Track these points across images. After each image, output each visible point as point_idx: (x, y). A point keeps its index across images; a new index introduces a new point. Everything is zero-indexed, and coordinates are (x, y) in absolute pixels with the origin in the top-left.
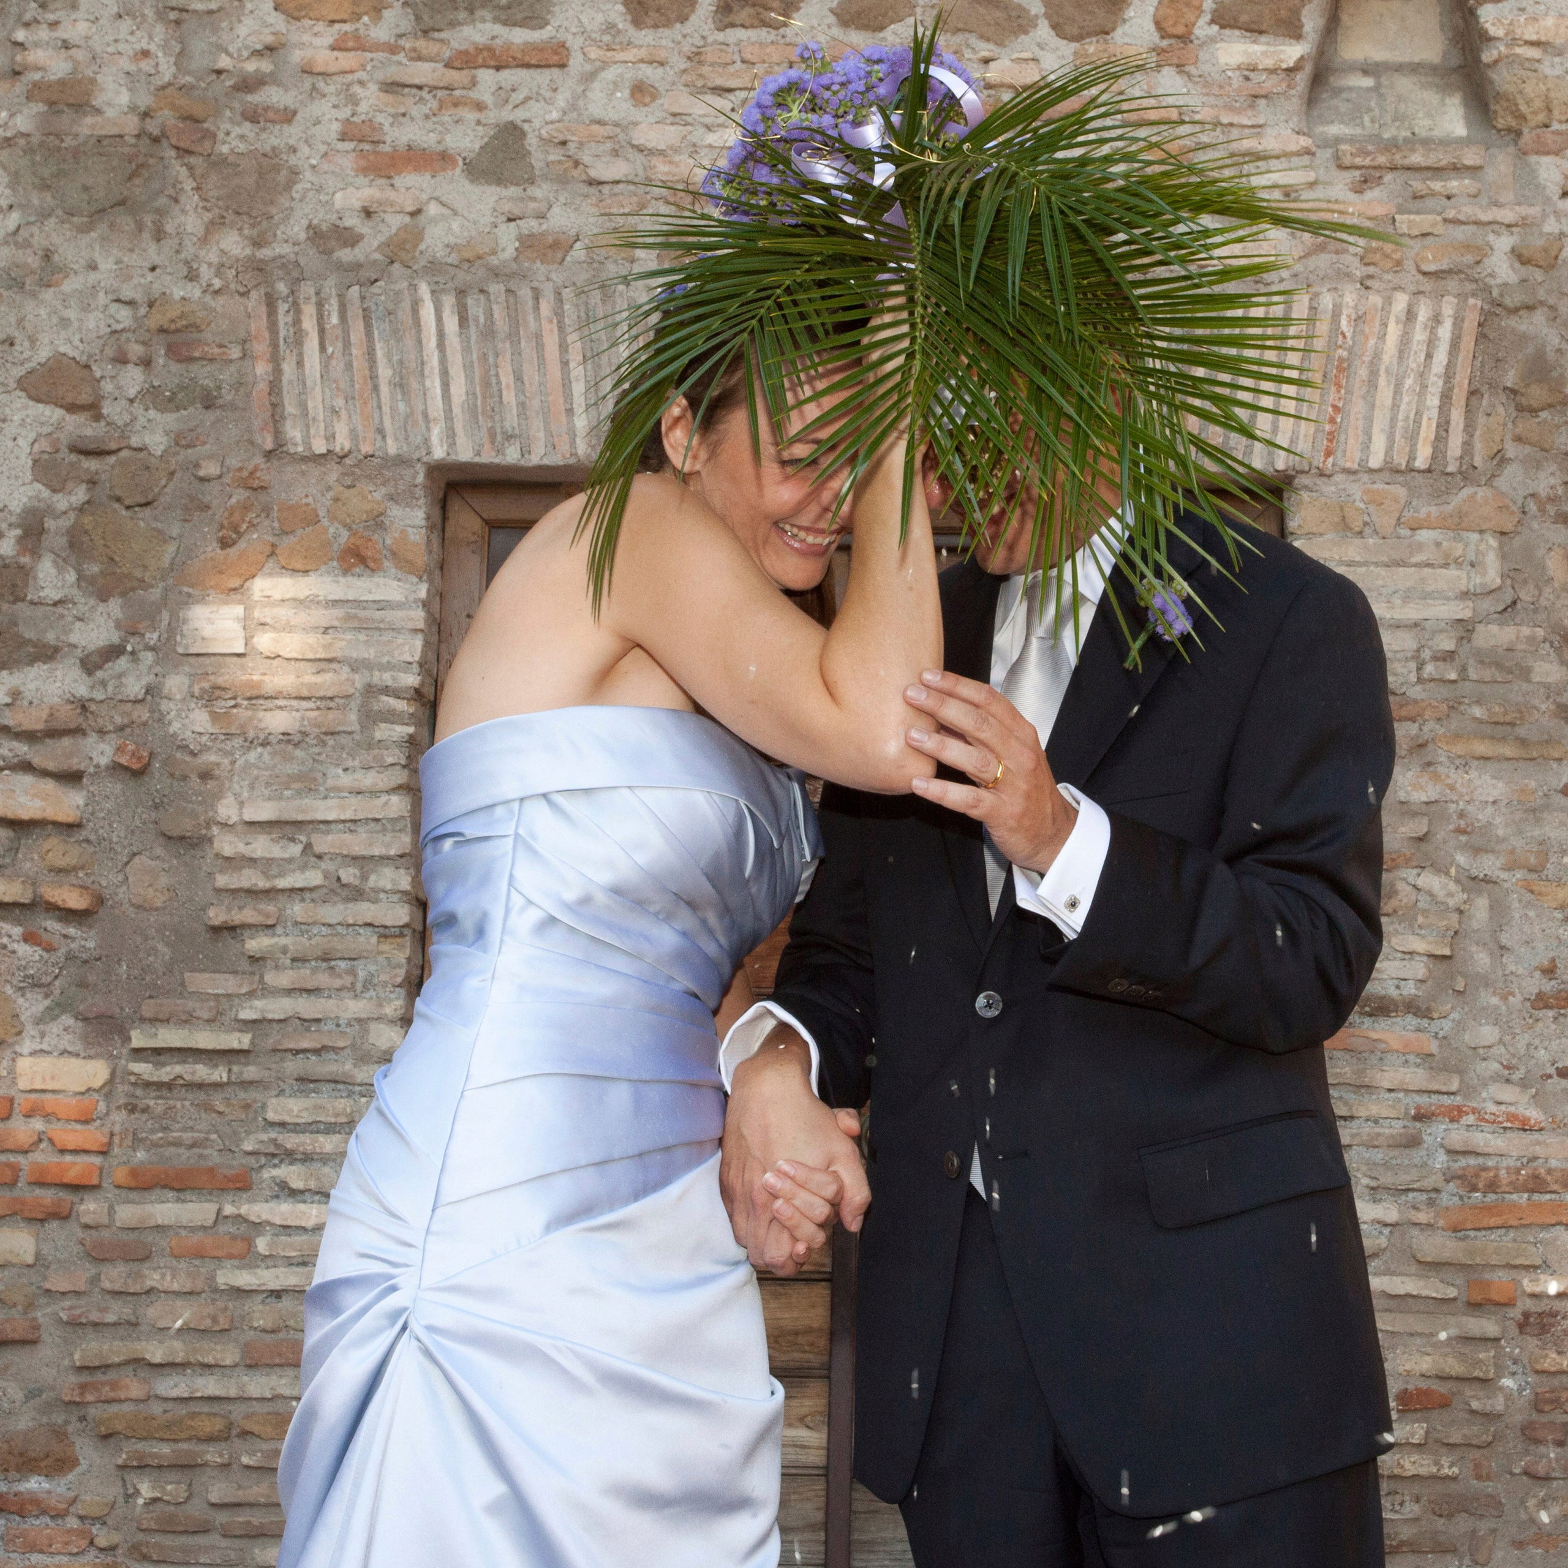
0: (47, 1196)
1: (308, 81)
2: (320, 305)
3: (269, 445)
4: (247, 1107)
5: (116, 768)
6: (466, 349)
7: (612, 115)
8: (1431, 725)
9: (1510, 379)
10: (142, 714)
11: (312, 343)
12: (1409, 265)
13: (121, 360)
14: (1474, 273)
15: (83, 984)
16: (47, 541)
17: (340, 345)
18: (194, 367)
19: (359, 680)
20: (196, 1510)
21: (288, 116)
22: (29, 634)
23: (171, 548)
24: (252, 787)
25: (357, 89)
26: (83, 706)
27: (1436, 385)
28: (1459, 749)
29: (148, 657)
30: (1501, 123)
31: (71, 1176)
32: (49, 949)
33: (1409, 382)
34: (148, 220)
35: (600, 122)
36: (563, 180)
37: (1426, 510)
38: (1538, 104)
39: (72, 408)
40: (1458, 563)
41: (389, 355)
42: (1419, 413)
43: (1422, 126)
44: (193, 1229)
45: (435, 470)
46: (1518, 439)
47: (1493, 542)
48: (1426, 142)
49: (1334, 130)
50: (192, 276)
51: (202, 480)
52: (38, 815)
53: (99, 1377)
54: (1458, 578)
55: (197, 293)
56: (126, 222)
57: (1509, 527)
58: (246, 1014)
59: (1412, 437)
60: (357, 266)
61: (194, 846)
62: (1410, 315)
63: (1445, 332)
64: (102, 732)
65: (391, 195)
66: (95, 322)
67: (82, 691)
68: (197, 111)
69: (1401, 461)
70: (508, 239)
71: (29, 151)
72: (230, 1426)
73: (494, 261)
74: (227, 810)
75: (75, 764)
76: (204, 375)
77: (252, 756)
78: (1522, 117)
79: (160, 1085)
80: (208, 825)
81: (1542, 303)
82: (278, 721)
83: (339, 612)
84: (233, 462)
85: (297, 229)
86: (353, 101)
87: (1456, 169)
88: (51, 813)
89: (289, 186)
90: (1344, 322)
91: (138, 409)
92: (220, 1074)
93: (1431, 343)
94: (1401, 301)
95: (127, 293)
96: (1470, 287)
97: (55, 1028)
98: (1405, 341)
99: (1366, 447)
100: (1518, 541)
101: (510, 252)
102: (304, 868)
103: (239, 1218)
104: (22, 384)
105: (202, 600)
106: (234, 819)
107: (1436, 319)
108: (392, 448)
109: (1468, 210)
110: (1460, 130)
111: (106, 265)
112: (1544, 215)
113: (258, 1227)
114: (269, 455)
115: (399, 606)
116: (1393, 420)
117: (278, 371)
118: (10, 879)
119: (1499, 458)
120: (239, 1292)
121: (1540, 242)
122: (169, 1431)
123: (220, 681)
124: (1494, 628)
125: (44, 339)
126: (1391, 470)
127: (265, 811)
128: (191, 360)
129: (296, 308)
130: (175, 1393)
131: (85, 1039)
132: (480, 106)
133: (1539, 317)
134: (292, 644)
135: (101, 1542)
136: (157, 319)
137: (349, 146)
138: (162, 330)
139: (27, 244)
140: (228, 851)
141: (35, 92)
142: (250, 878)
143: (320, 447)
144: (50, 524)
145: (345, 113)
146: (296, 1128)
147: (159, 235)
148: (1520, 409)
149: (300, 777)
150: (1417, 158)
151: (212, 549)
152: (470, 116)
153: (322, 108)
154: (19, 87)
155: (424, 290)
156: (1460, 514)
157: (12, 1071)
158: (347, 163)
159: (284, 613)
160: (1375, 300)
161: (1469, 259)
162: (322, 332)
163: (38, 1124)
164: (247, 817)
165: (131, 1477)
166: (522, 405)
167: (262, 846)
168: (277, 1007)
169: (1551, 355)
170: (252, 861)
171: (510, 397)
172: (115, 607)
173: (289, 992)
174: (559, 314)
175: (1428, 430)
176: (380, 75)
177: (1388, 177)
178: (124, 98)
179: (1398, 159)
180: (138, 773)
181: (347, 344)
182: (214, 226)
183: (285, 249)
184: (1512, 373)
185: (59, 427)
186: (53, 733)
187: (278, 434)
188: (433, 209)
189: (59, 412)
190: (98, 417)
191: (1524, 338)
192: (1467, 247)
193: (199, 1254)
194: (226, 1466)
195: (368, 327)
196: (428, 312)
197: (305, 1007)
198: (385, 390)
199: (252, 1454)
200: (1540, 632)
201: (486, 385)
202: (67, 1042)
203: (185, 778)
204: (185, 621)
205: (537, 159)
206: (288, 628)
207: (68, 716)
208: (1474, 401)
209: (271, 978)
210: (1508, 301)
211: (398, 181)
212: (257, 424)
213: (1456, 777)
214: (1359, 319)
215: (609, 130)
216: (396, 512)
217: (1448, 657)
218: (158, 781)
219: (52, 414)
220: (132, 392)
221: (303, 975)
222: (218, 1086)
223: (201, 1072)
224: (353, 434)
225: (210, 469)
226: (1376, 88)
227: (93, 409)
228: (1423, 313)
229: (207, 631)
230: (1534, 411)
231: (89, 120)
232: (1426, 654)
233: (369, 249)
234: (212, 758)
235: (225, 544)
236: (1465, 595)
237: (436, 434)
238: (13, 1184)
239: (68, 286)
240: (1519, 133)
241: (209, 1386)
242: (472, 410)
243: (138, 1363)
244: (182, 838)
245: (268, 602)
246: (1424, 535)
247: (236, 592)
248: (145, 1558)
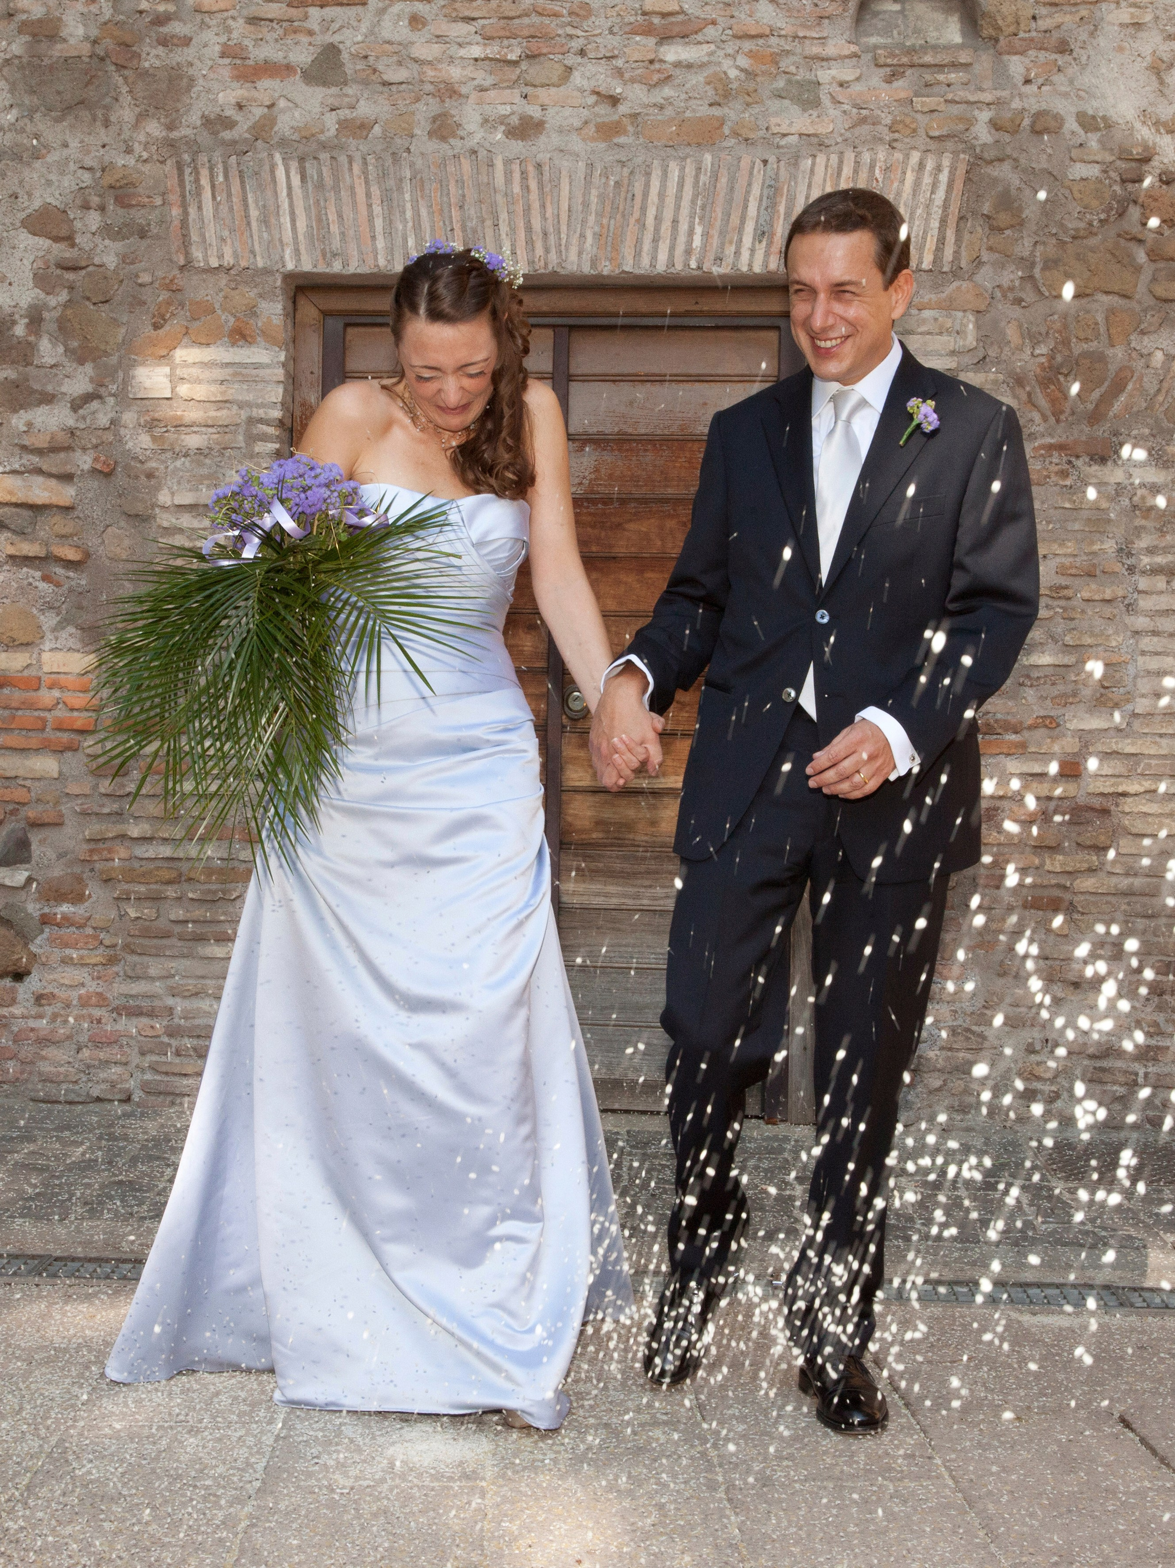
0: (65, 737)
1: (199, 17)
2: (211, 169)
3: (182, 262)
5: (94, 471)
6: (306, 197)
7: (397, 38)
9: (986, 208)
10: (109, 437)
11: (207, 194)
12: (921, 132)
13: (86, 207)
14: (965, 137)
15: (80, 608)
16: (45, 326)
17: (225, 195)
18: (133, 211)
19: (244, 414)
20: (162, 923)
21: (187, 41)
22: (36, 386)
23: (123, 330)
24: (179, 483)
25: (230, 22)
26: (72, 432)
27: (937, 213)
29: (111, 401)
30: (985, 33)
31: (78, 725)
32: (58, 585)
33: (919, 212)
34: (100, 113)
35: (389, 42)
36: (366, 83)
37: (929, 296)
38: (1010, 19)
39: (56, 239)
40: (948, 332)
41: (256, 202)
42: (925, 232)
43: (932, 36)
45: (289, 277)
46: (990, 249)
47: (972, 318)
48: (935, 47)
49: (873, 40)
50: (129, 151)
51: (141, 285)
52: (47, 502)
53: (101, 845)
54: (948, 342)
55: (132, 162)
56: (85, 115)
57: (983, 308)
59: (921, 248)
60: (234, 142)
61: (144, 521)
62: (921, 166)
63: (944, 177)
64: (84, 449)
65: (255, 94)
66: (68, 183)
67: (71, 422)
68: (128, 39)
70: (331, 122)
71: (21, 68)
72: (180, 875)
73: (322, 138)
74: (164, 497)
75: (69, 469)
76: (139, 216)
77: (178, 463)
78: (1000, 29)
80: (153, 508)
81: (1009, 157)
82: (193, 441)
83: (229, 370)
84: (160, 274)
85: (195, 118)
86: (228, 30)
87: (955, 66)
88: (55, 500)
89: (189, 89)
90: (877, 171)
91: (98, 239)
93: (934, 186)
94: (915, 157)
95: (88, 163)
96: (961, 146)
97: (64, 634)
98: (917, 183)
100: (988, 317)
101: (333, 132)
104: (24, 224)
105: (143, 364)
106: (169, 503)
107: (938, 169)
108: (260, 263)
109: (962, 94)
110: (958, 39)
111: (74, 144)
112: (1012, 96)
114: (182, 268)
115: (268, 366)
117: (186, 213)
118: (32, 541)
119: (977, 262)
121: (1009, 115)
123: (156, 415)
124: (971, 374)
125: (37, 193)
127: (186, 498)
128: (130, 206)
129: (196, 172)
130: (146, 855)
131: (82, 640)
132: (311, 33)
133: (1007, 166)
134: (201, 392)
135: (107, 942)
136: (108, 180)
137: (227, 61)
138: (111, 187)
139: (23, 131)
140: (165, 524)
141: (24, 27)
142: (180, 541)
143: (215, 263)
144: (46, 315)
145: (223, 39)
147: (107, 124)
148: (992, 228)
149: (209, 477)
150: (928, 59)
151: (149, 330)
152: (305, 39)
153: (209, 36)
154: (13, 26)
155: (278, 158)
156: (951, 299)
157: (39, 661)
158: (226, 73)
159: (195, 371)
160: (898, 156)
161: (961, 127)
162: (213, 187)
163: (56, 693)
164: (177, 502)
165: (124, 905)
166: (343, 234)
167: (186, 521)
169: (1013, 192)
170: (181, 530)
171: (334, 228)
172: (89, 368)
174: (365, 172)
175: (931, 243)
176: (245, 12)
177: (909, 72)
178: (80, 31)
179: (916, 60)
180: (108, 475)
181: (229, 195)
182: (141, 117)
183: (188, 132)
184: (987, 204)
185: (49, 252)
186: (54, 449)
187: (187, 254)
188: (282, 103)
189: (48, 242)
190: (73, 245)
191: (995, 181)
192: (960, 119)
194: (179, 899)
195: (242, 183)
196: (280, 172)
198: (254, 224)
199: (195, 892)
200: (1001, 377)
201: (319, 220)
202: (71, 643)
203: (137, 477)
204: (133, 377)
205: (349, 68)
206: (199, 381)
207: (63, 439)
208: (962, 224)
210: (986, 156)
211: (259, 84)
212: (174, 248)
214: (887, 169)
215: (395, 48)
216: (264, 305)
218: (120, 479)
219: (44, 243)
220: (94, 228)
224: (235, 255)
225: (145, 278)
226: (902, 12)
227: (69, 239)
228: (930, 165)
229: (148, 383)
230: (1001, 230)
231: (59, 46)
233: (241, 131)
234: (153, 464)
235: (156, 327)
236: (953, 353)
237: (288, 253)
238: (43, 729)
239: (50, 159)
240: (997, 40)
241: (167, 851)
242: (310, 236)
243: (123, 837)
244: (137, 516)
245: (185, 364)
246: (927, 314)
247: (164, 358)
248: (133, 952)
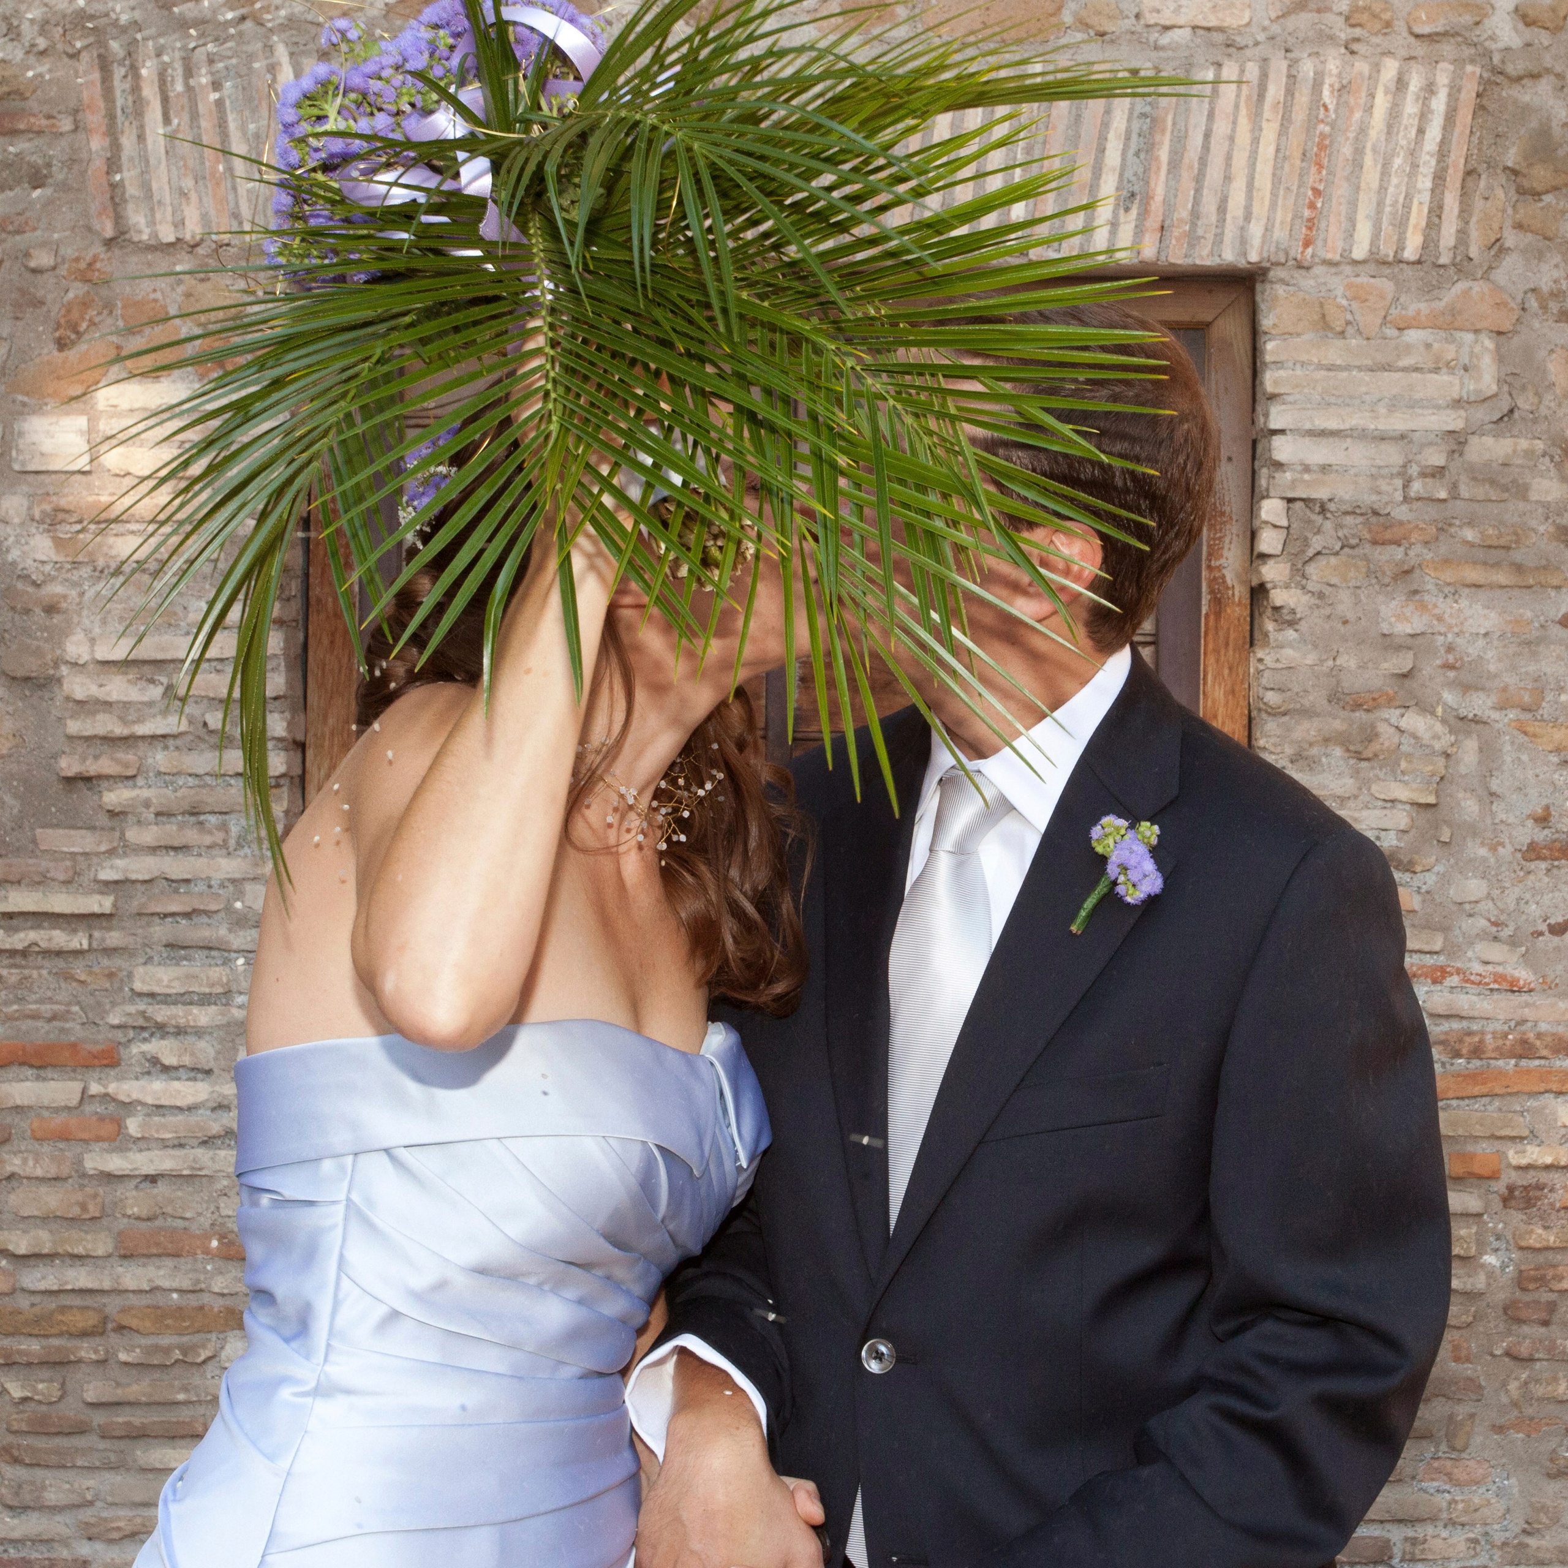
2: (161, 71)
3: (109, 233)
4: (111, 975)
8: (1418, 549)
9: (1512, 157)
11: (154, 113)
12: (1400, 26)
14: (1473, 36)
17: (186, 117)
18: (19, 141)
20: (71, 1409)
23: (3, 350)
24: (104, 622)
27: (1428, 164)
28: (1448, 575)
33: (1398, 161)
37: (1416, 306)
40: (1450, 367)
41: (243, 129)
42: (1408, 197)
44: (57, 1110)
46: (1519, 226)
47: (1489, 343)
50: (12, 35)
51: (35, 271)
54: (1449, 384)
55: (19, 54)
57: (1507, 326)
58: (106, 875)
59: (1401, 224)
60: (204, 24)
61: (41, 687)
62: (1401, 83)
63: (1439, 104)
69: (1387, 251)
72: (105, 1320)
74: (76, 647)
76: (30, 150)
77: (103, 587)
79: (12, 953)
80: (56, 665)
81: (1548, 71)
82: (130, 548)
84: (69, 252)
90: (1326, 93)
92: (79, 941)
93: (1424, 116)
94: (1390, 69)
96: (1468, 52)
98: (1394, 114)
99: (1350, 235)
100: (1516, 341)
102: (165, 712)
103: (106, 1097)
105: (38, 410)
106: (85, 657)
107: (1430, 89)
113: (129, 1107)
114: (109, 243)
116: (1380, 204)
117: (115, 146)
119: (1497, 248)
120: (109, 1177)
122: (38, 1326)
123: (63, 503)
124: (1489, 440)
126: (1378, 262)
127: (117, 650)
128: (16, 132)
129: (134, 72)
130: (42, 1286)
133: (1545, 86)
134: (144, 461)
140: (79, 694)
142: (106, 724)
143: (168, 235)
146: (167, 999)
148: (1521, 191)
151: (49, 352)
156: (1453, 312)
160: (1362, 67)
161: (1467, 19)
162: (165, 100)
164: (99, 656)
167: (118, 688)
168: (140, 867)
169: (1557, 131)
170: (107, 705)
173: (154, 850)
175: (1418, 216)
181: (195, 116)
183: (119, 3)
184: (1513, 151)
187: (118, 219)
191: (1525, 111)
192: (1466, 6)
193: (64, 1136)
194: (102, 1362)
196: (288, 78)
197: (175, 866)
198: (240, 168)
199: (130, 1350)
200: (1540, 445)
203: (27, 611)
204: (21, 434)
206: (140, 442)
208: (1470, 183)
209: (133, 835)
210: (1510, 69)
212: (94, 207)
213: (1444, 606)
214: (1343, 89)
217: (1437, 473)
221: (169, 832)
222: (77, 953)
223: (59, 938)
224: (205, 218)
225: (42, 259)
228: (1415, 83)
229: (47, 446)
230: (1537, 195)
232: (1414, 470)
233: (216, 4)
234: (57, 589)
235: (62, 345)
236: (1457, 403)
241: (80, 1277)
244: (27, 679)
245: (115, 412)
246: (1413, 336)
247: (78, 400)
248: (16, 1461)
